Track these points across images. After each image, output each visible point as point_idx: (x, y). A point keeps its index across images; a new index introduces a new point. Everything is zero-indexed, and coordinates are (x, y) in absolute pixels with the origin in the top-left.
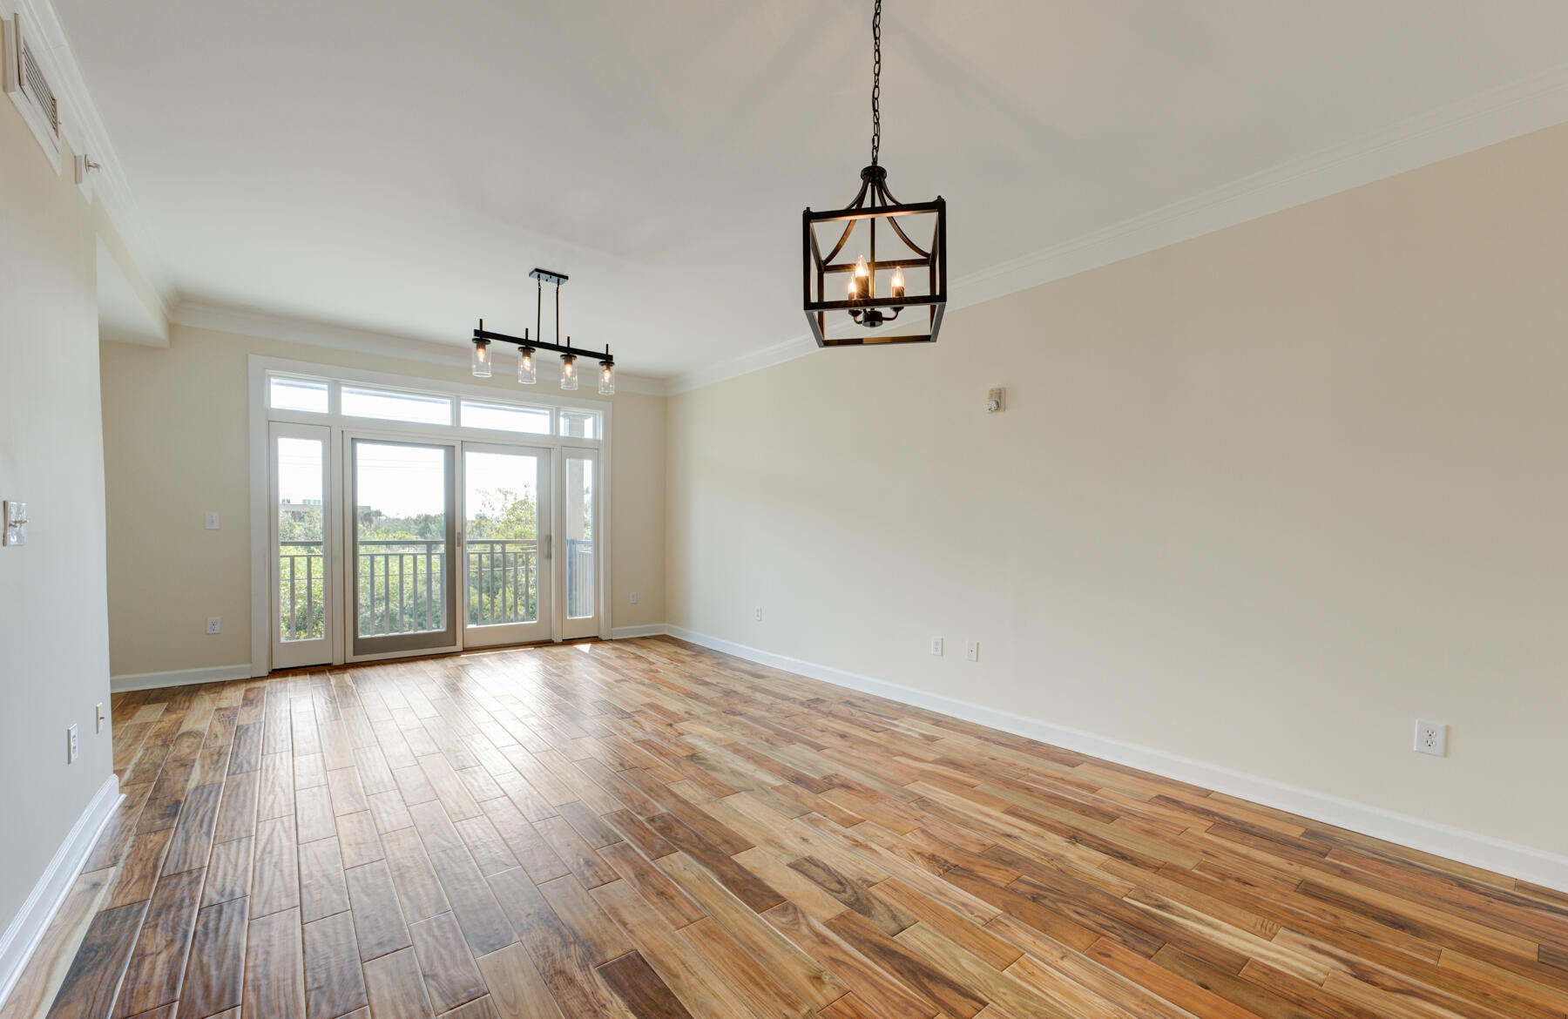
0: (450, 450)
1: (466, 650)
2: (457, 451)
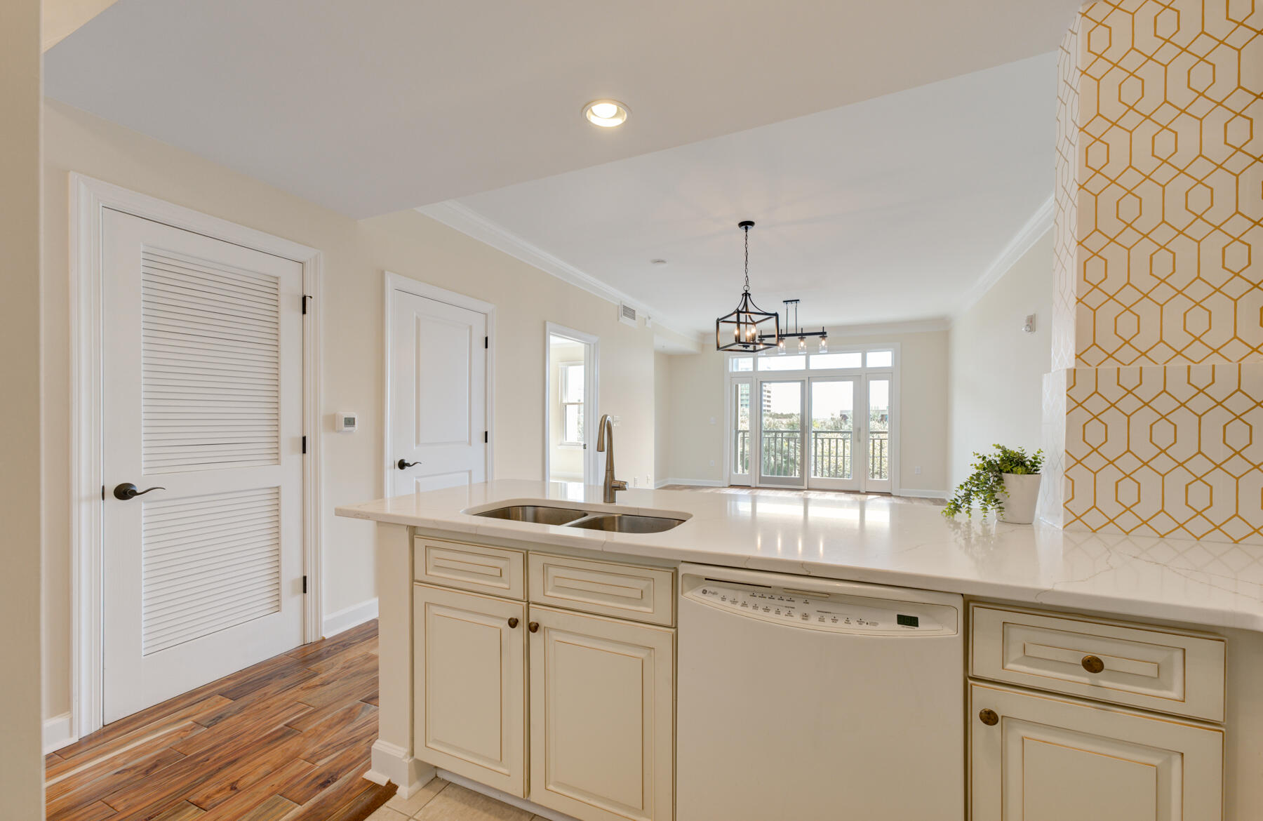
0: (803, 382)
1: (808, 489)
2: (807, 381)
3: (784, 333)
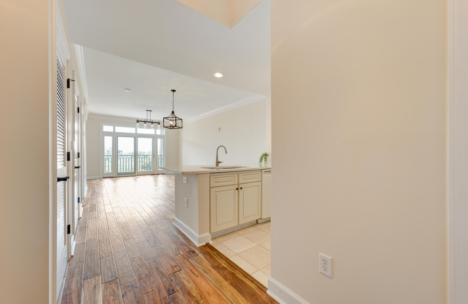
0: (135, 138)
1: (138, 175)
2: (136, 138)
3: (146, 121)
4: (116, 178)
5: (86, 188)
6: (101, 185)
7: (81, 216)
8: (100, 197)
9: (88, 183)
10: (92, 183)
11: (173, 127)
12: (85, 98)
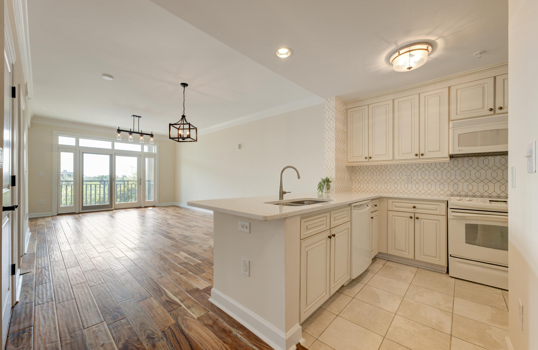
0: (111, 156)
1: (115, 209)
2: (113, 156)
3: (132, 131)
4: (80, 215)
5: (28, 234)
6: (55, 227)
7: (18, 299)
8: (56, 250)
9: (32, 225)
10: (38, 224)
11: (184, 138)
12: (26, 85)
